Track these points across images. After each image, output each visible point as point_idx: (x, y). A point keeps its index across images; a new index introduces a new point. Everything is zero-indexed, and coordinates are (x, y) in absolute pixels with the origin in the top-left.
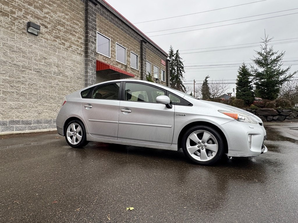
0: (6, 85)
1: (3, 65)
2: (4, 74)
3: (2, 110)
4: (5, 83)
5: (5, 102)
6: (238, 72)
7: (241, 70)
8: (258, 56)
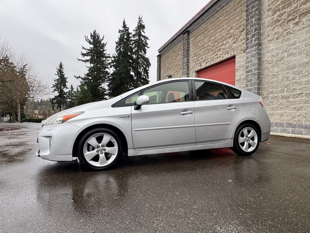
0: (308, 86)
1: (305, 66)
2: (307, 75)
3: (304, 113)
4: (308, 85)
5: (307, 105)
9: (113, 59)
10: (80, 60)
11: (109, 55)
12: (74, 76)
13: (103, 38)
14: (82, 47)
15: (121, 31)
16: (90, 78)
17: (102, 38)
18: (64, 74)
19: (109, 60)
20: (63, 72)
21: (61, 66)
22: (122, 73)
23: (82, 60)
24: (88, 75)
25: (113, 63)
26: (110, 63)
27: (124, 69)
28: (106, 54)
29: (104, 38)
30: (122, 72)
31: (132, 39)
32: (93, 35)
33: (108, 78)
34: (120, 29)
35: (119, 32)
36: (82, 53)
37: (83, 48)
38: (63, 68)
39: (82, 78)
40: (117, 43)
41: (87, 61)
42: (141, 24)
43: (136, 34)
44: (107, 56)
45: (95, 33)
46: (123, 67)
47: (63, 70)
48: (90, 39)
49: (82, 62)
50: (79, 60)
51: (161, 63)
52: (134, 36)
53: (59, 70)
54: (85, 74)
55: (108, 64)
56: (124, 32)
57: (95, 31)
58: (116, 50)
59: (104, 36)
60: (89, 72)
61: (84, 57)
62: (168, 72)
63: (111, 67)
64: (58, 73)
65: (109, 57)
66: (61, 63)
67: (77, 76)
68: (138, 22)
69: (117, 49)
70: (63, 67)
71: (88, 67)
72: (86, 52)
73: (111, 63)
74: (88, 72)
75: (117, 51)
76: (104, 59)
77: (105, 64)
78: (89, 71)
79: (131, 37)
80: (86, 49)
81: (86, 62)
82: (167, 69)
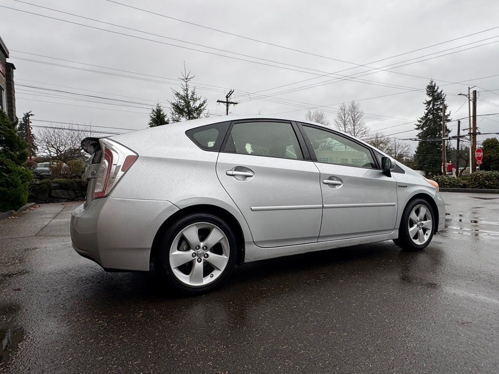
6: (151, 117)
7: (155, 115)
8: (176, 100)
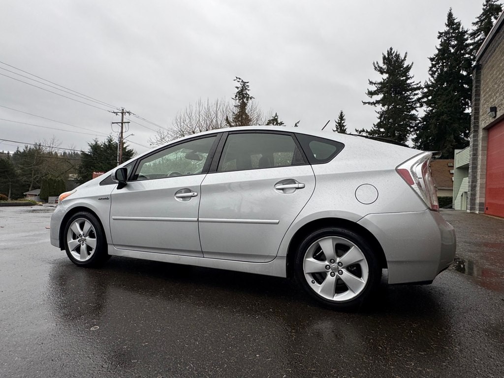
9: (426, 90)
10: (367, 103)
11: (417, 84)
12: (356, 130)
13: (405, 57)
14: (368, 82)
15: (443, 34)
16: (382, 130)
17: (403, 58)
18: (346, 129)
19: (417, 94)
20: (344, 126)
21: (341, 117)
22: (442, 114)
23: (369, 103)
24: (379, 125)
25: (427, 97)
26: (419, 99)
27: (447, 106)
28: (413, 84)
29: (407, 57)
30: (443, 112)
31: (469, 41)
32: (387, 56)
33: (415, 126)
34: (441, 32)
35: (439, 38)
36: (369, 91)
37: (371, 83)
38: (344, 120)
39: (367, 132)
40: (432, 59)
41: (378, 102)
42: (493, 5)
43: (479, 30)
44: (415, 86)
45: (391, 52)
46: (444, 102)
47: (344, 123)
48: (381, 65)
49: (370, 106)
50: (365, 103)
51: (480, 83)
52: (473, 35)
53: (338, 123)
54: (374, 125)
55: (415, 101)
56: (449, 34)
57: (391, 49)
58: (430, 72)
59: (406, 53)
60: (381, 120)
61: (371, 97)
62: (492, 100)
63: (421, 106)
64: (337, 128)
65: (419, 88)
66: (342, 113)
67: (360, 130)
68: (485, 3)
69: (432, 71)
70: (344, 118)
71: (378, 113)
72: (376, 89)
73: (422, 98)
74: (379, 120)
75: (432, 75)
76: (408, 93)
77: (409, 102)
78: (380, 118)
79: (467, 39)
80: (375, 84)
81: (376, 105)
82: (490, 93)
